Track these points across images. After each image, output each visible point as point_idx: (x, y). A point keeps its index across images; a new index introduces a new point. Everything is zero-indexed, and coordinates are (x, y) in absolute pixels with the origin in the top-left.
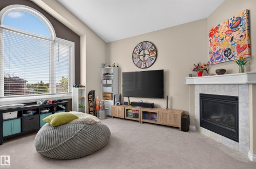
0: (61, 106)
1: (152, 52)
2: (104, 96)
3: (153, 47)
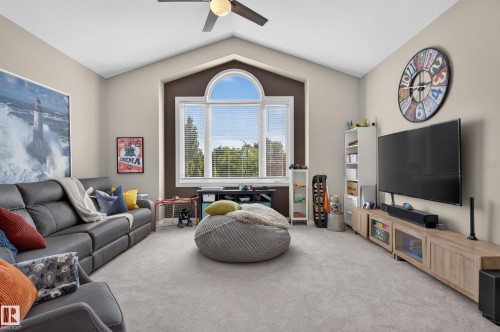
0: (264, 195)
1: (437, 72)
2: (349, 188)
3: (440, 59)
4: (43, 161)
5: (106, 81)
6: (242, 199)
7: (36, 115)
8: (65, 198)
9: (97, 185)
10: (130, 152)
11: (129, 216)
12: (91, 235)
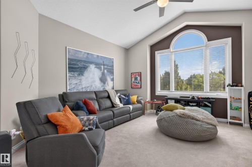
4: (104, 83)
5: (127, 51)
6: (191, 104)
7: (102, 67)
8: (109, 97)
9: (121, 93)
10: (136, 79)
11: (131, 107)
12: (113, 112)
